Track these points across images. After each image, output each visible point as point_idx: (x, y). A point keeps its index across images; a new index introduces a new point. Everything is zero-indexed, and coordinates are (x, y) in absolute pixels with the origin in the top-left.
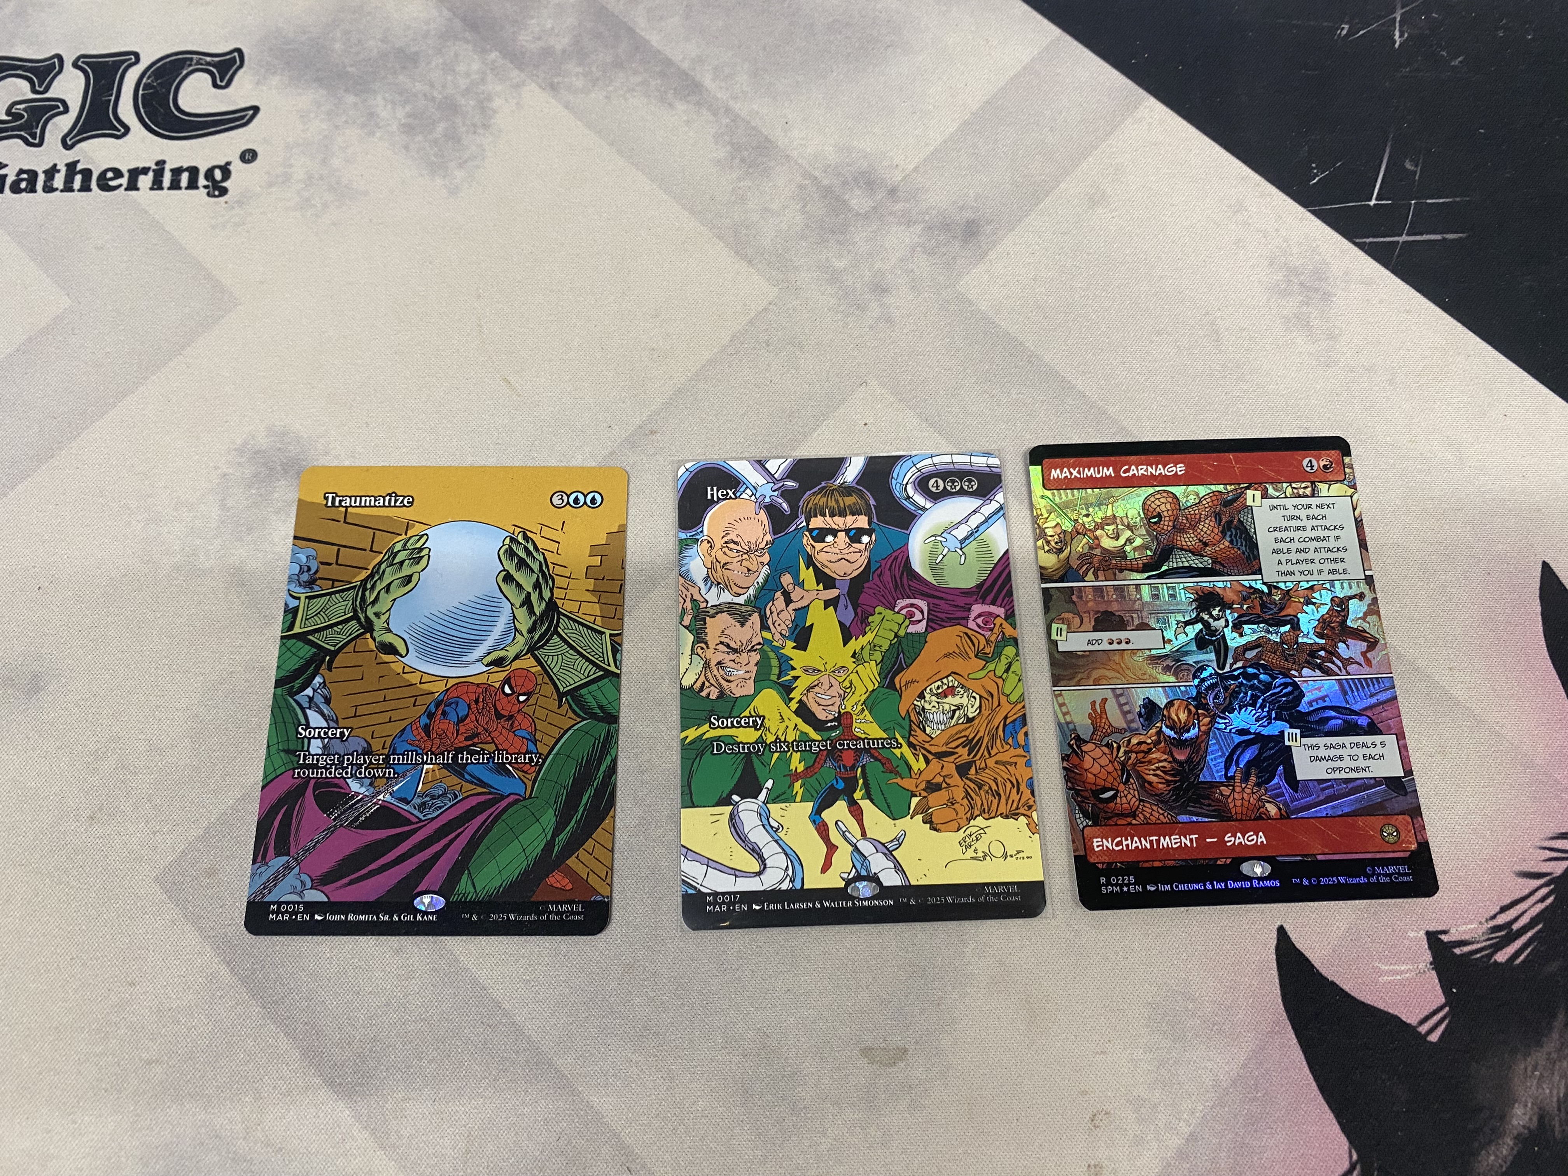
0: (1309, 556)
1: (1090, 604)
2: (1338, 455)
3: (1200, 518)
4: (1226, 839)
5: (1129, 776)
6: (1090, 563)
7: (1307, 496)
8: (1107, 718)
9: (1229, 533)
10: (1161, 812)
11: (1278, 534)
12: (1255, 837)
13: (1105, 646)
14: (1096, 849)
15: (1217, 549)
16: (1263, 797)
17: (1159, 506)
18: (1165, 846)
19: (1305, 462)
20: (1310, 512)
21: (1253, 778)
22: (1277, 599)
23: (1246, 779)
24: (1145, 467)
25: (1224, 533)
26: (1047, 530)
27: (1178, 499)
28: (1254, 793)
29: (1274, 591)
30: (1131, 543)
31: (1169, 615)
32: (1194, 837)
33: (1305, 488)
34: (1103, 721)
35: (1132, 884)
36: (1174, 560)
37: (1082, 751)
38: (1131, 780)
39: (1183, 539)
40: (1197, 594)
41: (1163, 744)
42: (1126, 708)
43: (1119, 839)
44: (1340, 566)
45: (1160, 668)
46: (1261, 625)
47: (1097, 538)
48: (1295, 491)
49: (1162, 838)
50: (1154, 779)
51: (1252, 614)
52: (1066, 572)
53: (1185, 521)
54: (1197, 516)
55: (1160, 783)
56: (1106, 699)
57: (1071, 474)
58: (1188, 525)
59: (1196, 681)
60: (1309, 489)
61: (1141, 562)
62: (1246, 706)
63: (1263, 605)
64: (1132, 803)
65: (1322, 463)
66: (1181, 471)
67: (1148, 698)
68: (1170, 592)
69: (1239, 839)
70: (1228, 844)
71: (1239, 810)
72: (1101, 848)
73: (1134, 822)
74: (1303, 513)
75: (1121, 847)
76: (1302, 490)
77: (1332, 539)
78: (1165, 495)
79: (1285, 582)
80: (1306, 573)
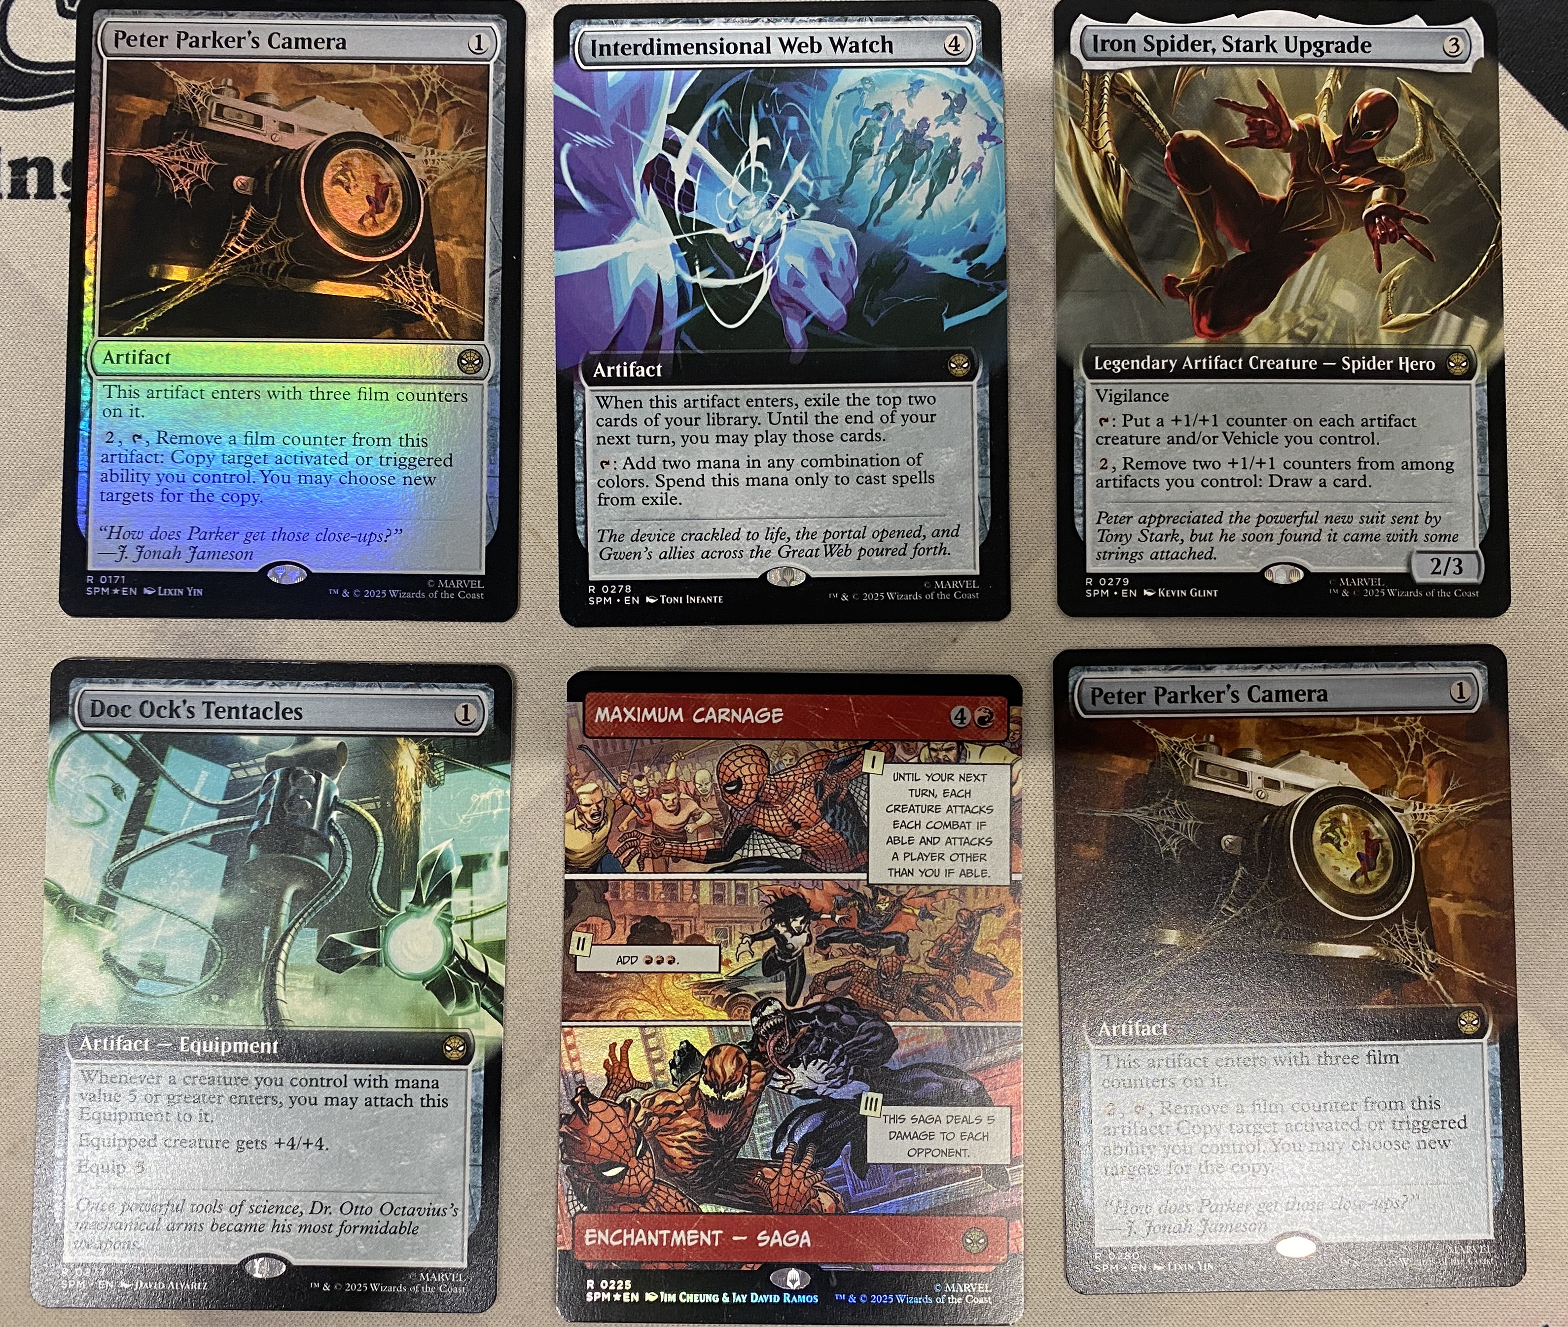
0: (937, 849)
1: (629, 905)
2: (1004, 703)
3: (795, 787)
4: (759, 1238)
5: (646, 1147)
6: (636, 847)
7: (949, 762)
8: (628, 1067)
9: (831, 811)
10: (680, 1197)
11: (899, 816)
12: (797, 1237)
13: (641, 966)
14: (588, 1243)
15: (812, 833)
16: (818, 1184)
17: (740, 768)
18: (678, 1243)
19: (955, 712)
20: (950, 785)
21: (809, 1158)
22: (883, 908)
23: (798, 1159)
24: (728, 710)
25: (824, 810)
26: (581, 797)
27: (768, 759)
28: (805, 1178)
29: (881, 897)
30: (695, 820)
31: (733, 925)
32: (717, 1233)
33: (948, 750)
34: (623, 1071)
35: (627, 1291)
36: (751, 847)
37: (588, 1112)
38: (648, 1154)
39: (766, 817)
40: (775, 897)
41: (696, 1106)
42: (655, 1055)
43: (620, 1231)
44: (978, 866)
45: (710, 1000)
46: (855, 945)
47: (649, 811)
48: (933, 754)
49: (675, 1232)
50: (678, 1154)
51: (847, 929)
52: (602, 858)
53: (772, 792)
54: (791, 785)
55: (685, 1159)
56: (631, 1041)
57: (624, 715)
58: (776, 797)
59: (755, 1020)
60: (954, 751)
61: (705, 848)
62: (816, 1057)
63: (863, 917)
64: (643, 1185)
65: (978, 714)
66: (776, 718)
67: (687, 1041)
68: (740, 893)
69: (777, 1239)
70: (761, 1245)
71: (782, 1200)
72: (594, 1242)
73: (642, 1209)
74: (939, 787)
75: (620, 1242)
76: (944, 753)
77: (973, 826)
78: (751, 752)
79: (898, 885)
80: (929, 873)
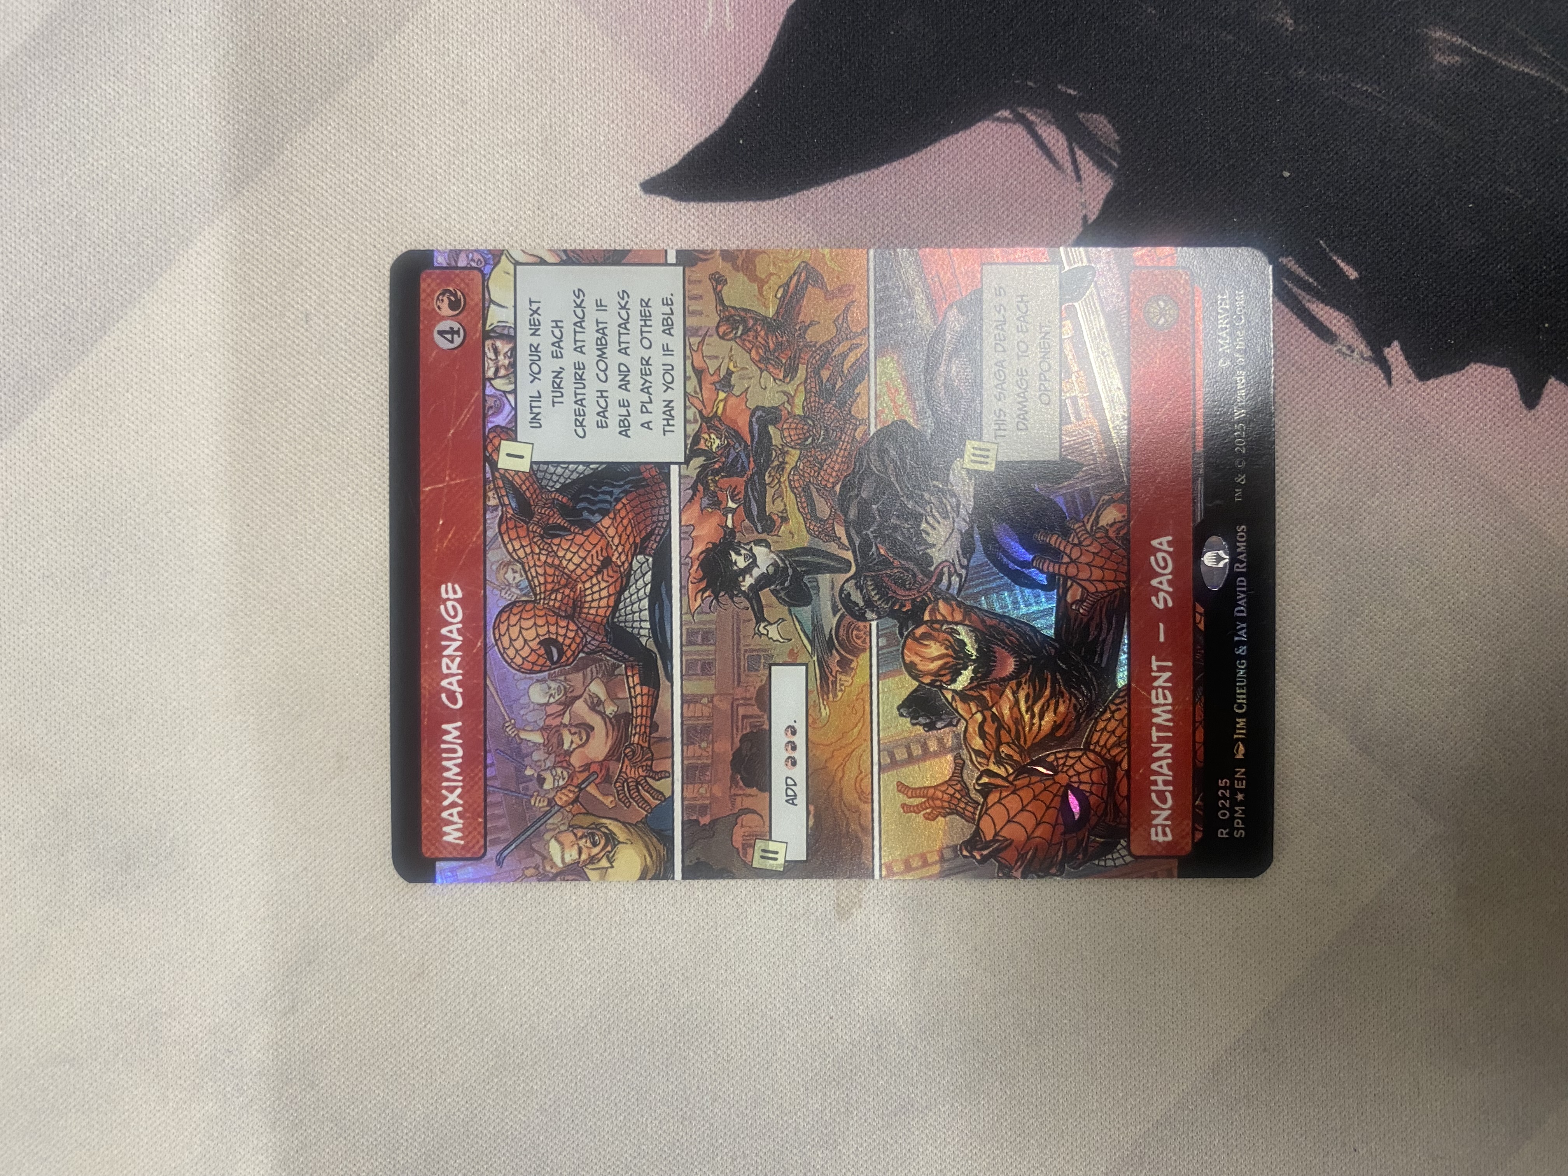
0: (635, 367)
1: (717, 791)
2: (429, 276)
3: (552, 565)
4: (1161, 606)
5: (1041, 762)
6: (638, 783)
7: (514, 350)
8: (935, 787)
9: (586, 514)
10: (1108, 715)
11: (591, 420)
12: (1160, 555)
13: (799, 773)
14: (1170, 838)
15: (616, 541)
16: (1088, 527)
17: (525, 641)
18: (1169, 716)
19: (443, 343)
20: (546, 350)
22: (718, 442)
23: (1056, 554)
24: (445, 661)
25: (585, 525)
26: (568, 860)
27: (514, 604)
28: (1080, 543)
29: (702, 445)
30: (600, 702)
31: (742, 648)
32: (1155, 664)
33: (496, 352)
34: (939, 794)
35: (1232, 784)
36: (636, 624)
37: (994, 841)
38: (1051, 758)
39: (594, 604)
40: (704, 590)
41: (986, 694)
42: (917, 751)
43: (1153, 796)
44: (658, 311)
45: (843, 678)
46: (768, 480)
47: (587, 767)
48: (502, 372)
49: (1155, 720)
50: (1049, 717)
51: (746, 492)
52: (653, 830)
53: (559, 597)
54: (550, 571)
55: (1056, 709)
56: (899, 784)
57: (453, 805)
58: (567, 591)
59: (869, 615)
60: (499, 344)
61: (638, 689)
62: (918, 533)
63: (730, 470)
64: (1090, 765)
65: (446, 311)
66: (455, 592)
67: (899, 708)
68: (699, 640)
69: (1163, 582)
70: (1170, 604)
71: (1109, 575)
72: (1168, 830)
73: (1125, 765)
74: (548, 365)
75: (1168, 795)
76: (501, 357)
77: (602, 316)
78: (503, 628)
79: (686, 421)
80: (668, 378)
